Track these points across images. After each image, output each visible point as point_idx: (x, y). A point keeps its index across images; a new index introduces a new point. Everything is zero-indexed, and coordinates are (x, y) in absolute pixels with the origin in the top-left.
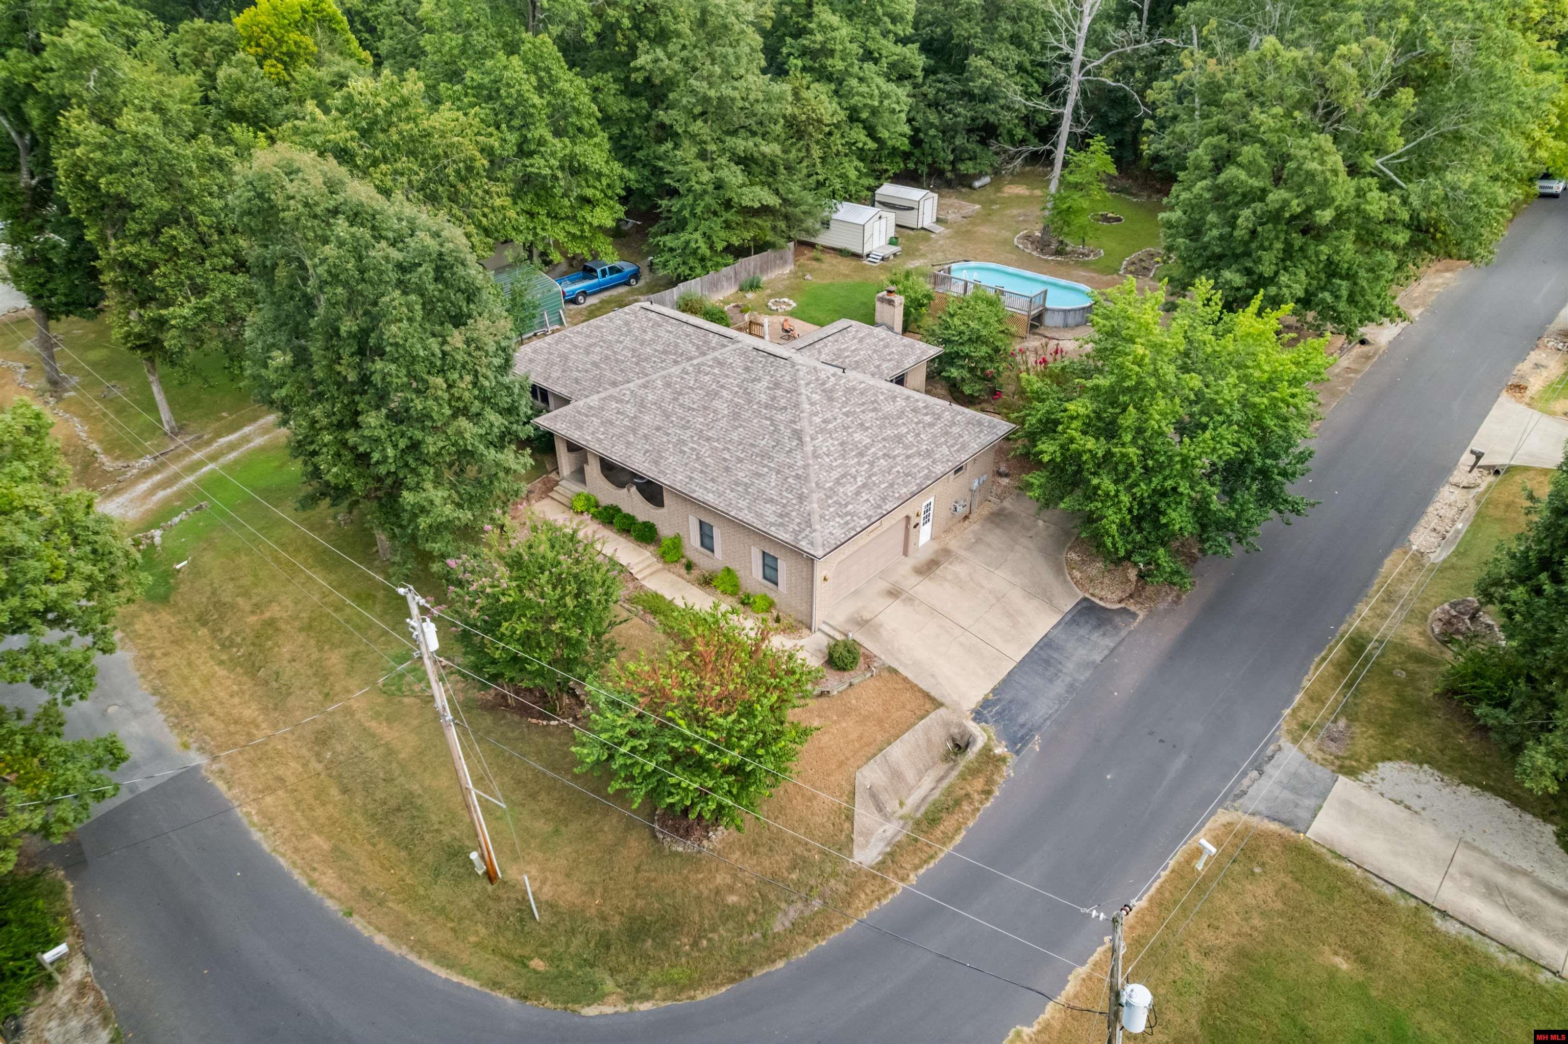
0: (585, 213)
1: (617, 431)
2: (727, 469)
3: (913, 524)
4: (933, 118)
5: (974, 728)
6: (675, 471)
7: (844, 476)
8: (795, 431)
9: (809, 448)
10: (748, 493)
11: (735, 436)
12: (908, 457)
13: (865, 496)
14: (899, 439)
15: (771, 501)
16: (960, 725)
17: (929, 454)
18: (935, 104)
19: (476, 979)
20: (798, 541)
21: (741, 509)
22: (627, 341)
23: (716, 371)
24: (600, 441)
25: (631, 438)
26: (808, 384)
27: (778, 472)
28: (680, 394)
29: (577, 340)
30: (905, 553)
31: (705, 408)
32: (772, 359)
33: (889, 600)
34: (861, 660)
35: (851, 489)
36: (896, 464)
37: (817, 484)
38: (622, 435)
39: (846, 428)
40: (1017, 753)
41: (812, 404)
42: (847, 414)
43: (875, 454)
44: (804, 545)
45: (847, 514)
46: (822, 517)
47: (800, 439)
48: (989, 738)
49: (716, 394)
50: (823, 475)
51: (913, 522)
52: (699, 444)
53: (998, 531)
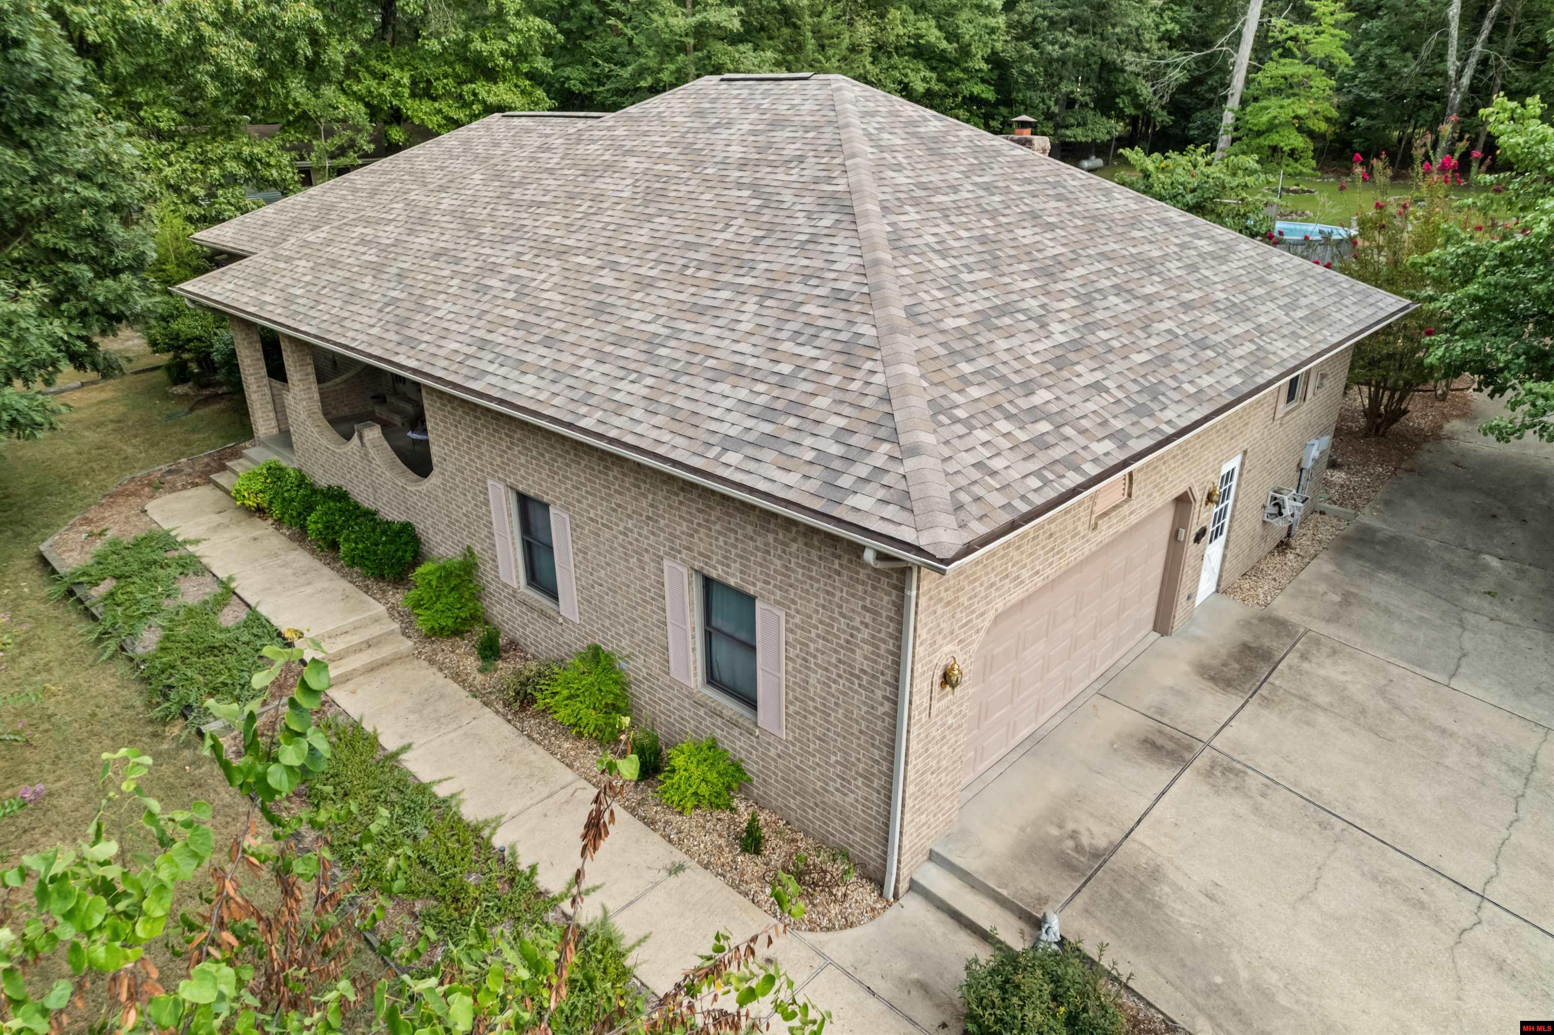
1: (339, 275)
2: (600, 310)
3: (1194, 529)
7: (1003, 310)
8: (833, 196)
9: (876, 231)
11: (642, 235)
12: (1187, 306)
13: (1088, 374)
14: (1149, 266)
15: (737, 372)
17: (1238, 312)
20: (837, 494)
21: (619, 408)
27: (767, 294)
30: (1167, 627)
31: (573, 197)
32: (767, 86)
33: (1158, 776)
35: (1033, 348)
36: (1160, 317)
37: (911, 313)
38: (345, 282)
39: (993, 214)
41: (881, 149)
42: (988, 188)
43: (1086, 281)
44: (865, 510)
45: (1036, 414)
46: (938, 408)
47: (846, 212)
49: (609, 167)
50: (930, 296)
51: (1203, 515)
52: (533, 266)
53: (1389, 578)
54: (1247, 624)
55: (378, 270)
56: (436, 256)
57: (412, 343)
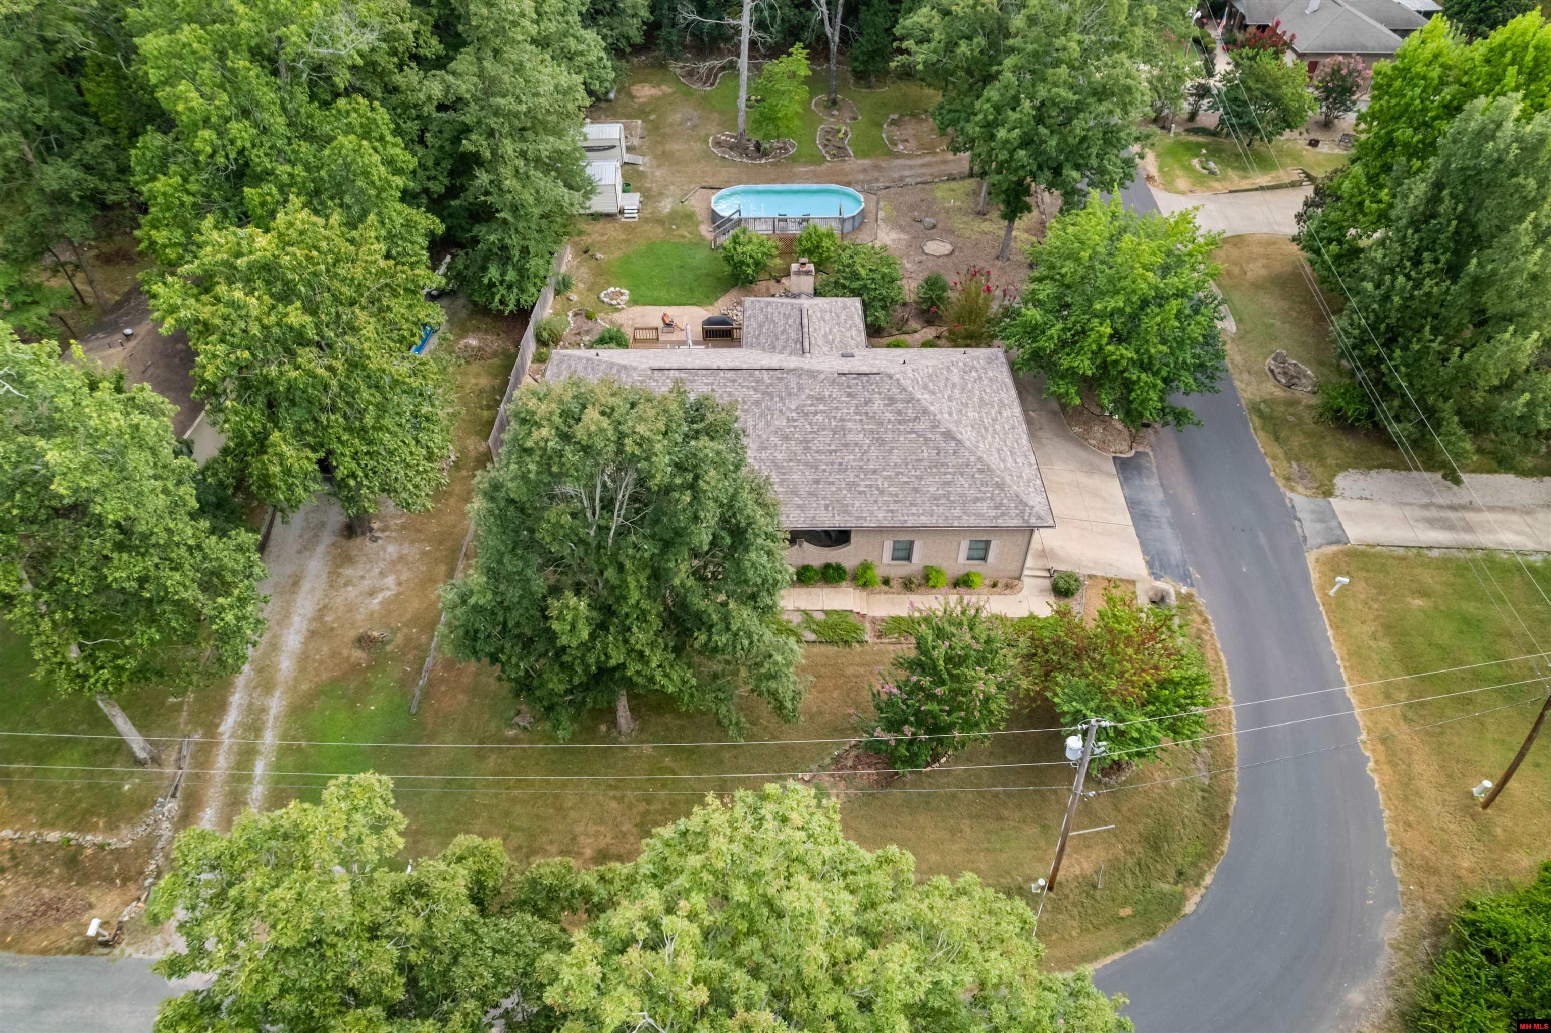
2: (916, 490)
5: (1161, 585)
8: (944, 433)
10: (952, 502)
11: (896, 459)
15: (977, 500)
16: (1151, 586)
17: (1002, 403)
21: (959, 518)
23: (822, 407)
27: (962, 474)
28: (807, 442)
32: (865, 378)
37: (999, 470)
39: (961, 412)
40: (1193, 585)
42: (950, 400)
43: (989, 423)
46: (1025, 494)
47: (954, 438)
48: (1172, 585)
49: (842, 428)
52: (870, 479)
56: (817, 482)
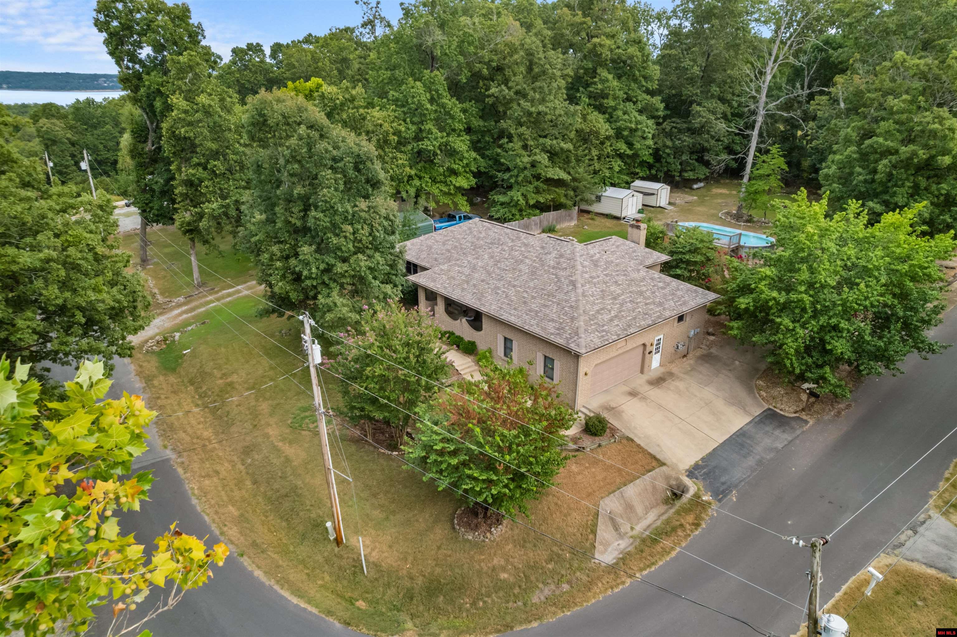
0: (453, 179)
1: (457, 282)
2: (525, 303)
3: (648, 351)
4: (669, 143)
5: (687, 481)
6: (491, 304)
7: (602, 309)
8: (572, 281)
9: (580, 291)
10: (538, 316)
11: (532, 284)
12: (646, 304)
13: (616, 322)
14: (641, 293)
15: (553, 320)
16: (677, 479)
17: (660, 304)
18: (669, 135)
19: (317, 607)
20: (569, 344)
21: (532, 325)
22: (469, 238)
23: (523, 249)
24: (445, 288)
25: (465, 286)
26: (581, 256)
27: (558, 304)
28: (499, 262)
29: (438, 238)
30: (642, 372)
31: (514, 269)
32: (559, 242)
33: (629, 398)
34: (608, 430)
35: (606, 317)
36: (638, 307)
37: (584, 311)
38: (459, 285)
39: (605, 283)
40: (720, 501)
41: (583, 267)
42: (606, 275)
43: (624, 299)
44: (573, 346)
45: (603, 331)
46: (586, 330)
47: (574, 285)
48: (699, 489)
49: (522, 261)
50: (588, 307)
51: (648, 349)
52: (508, 289)
53: (707, 365)
54: (663, 373)
55: (468, 282)
56: (483, 281)
57: (484, 306)
